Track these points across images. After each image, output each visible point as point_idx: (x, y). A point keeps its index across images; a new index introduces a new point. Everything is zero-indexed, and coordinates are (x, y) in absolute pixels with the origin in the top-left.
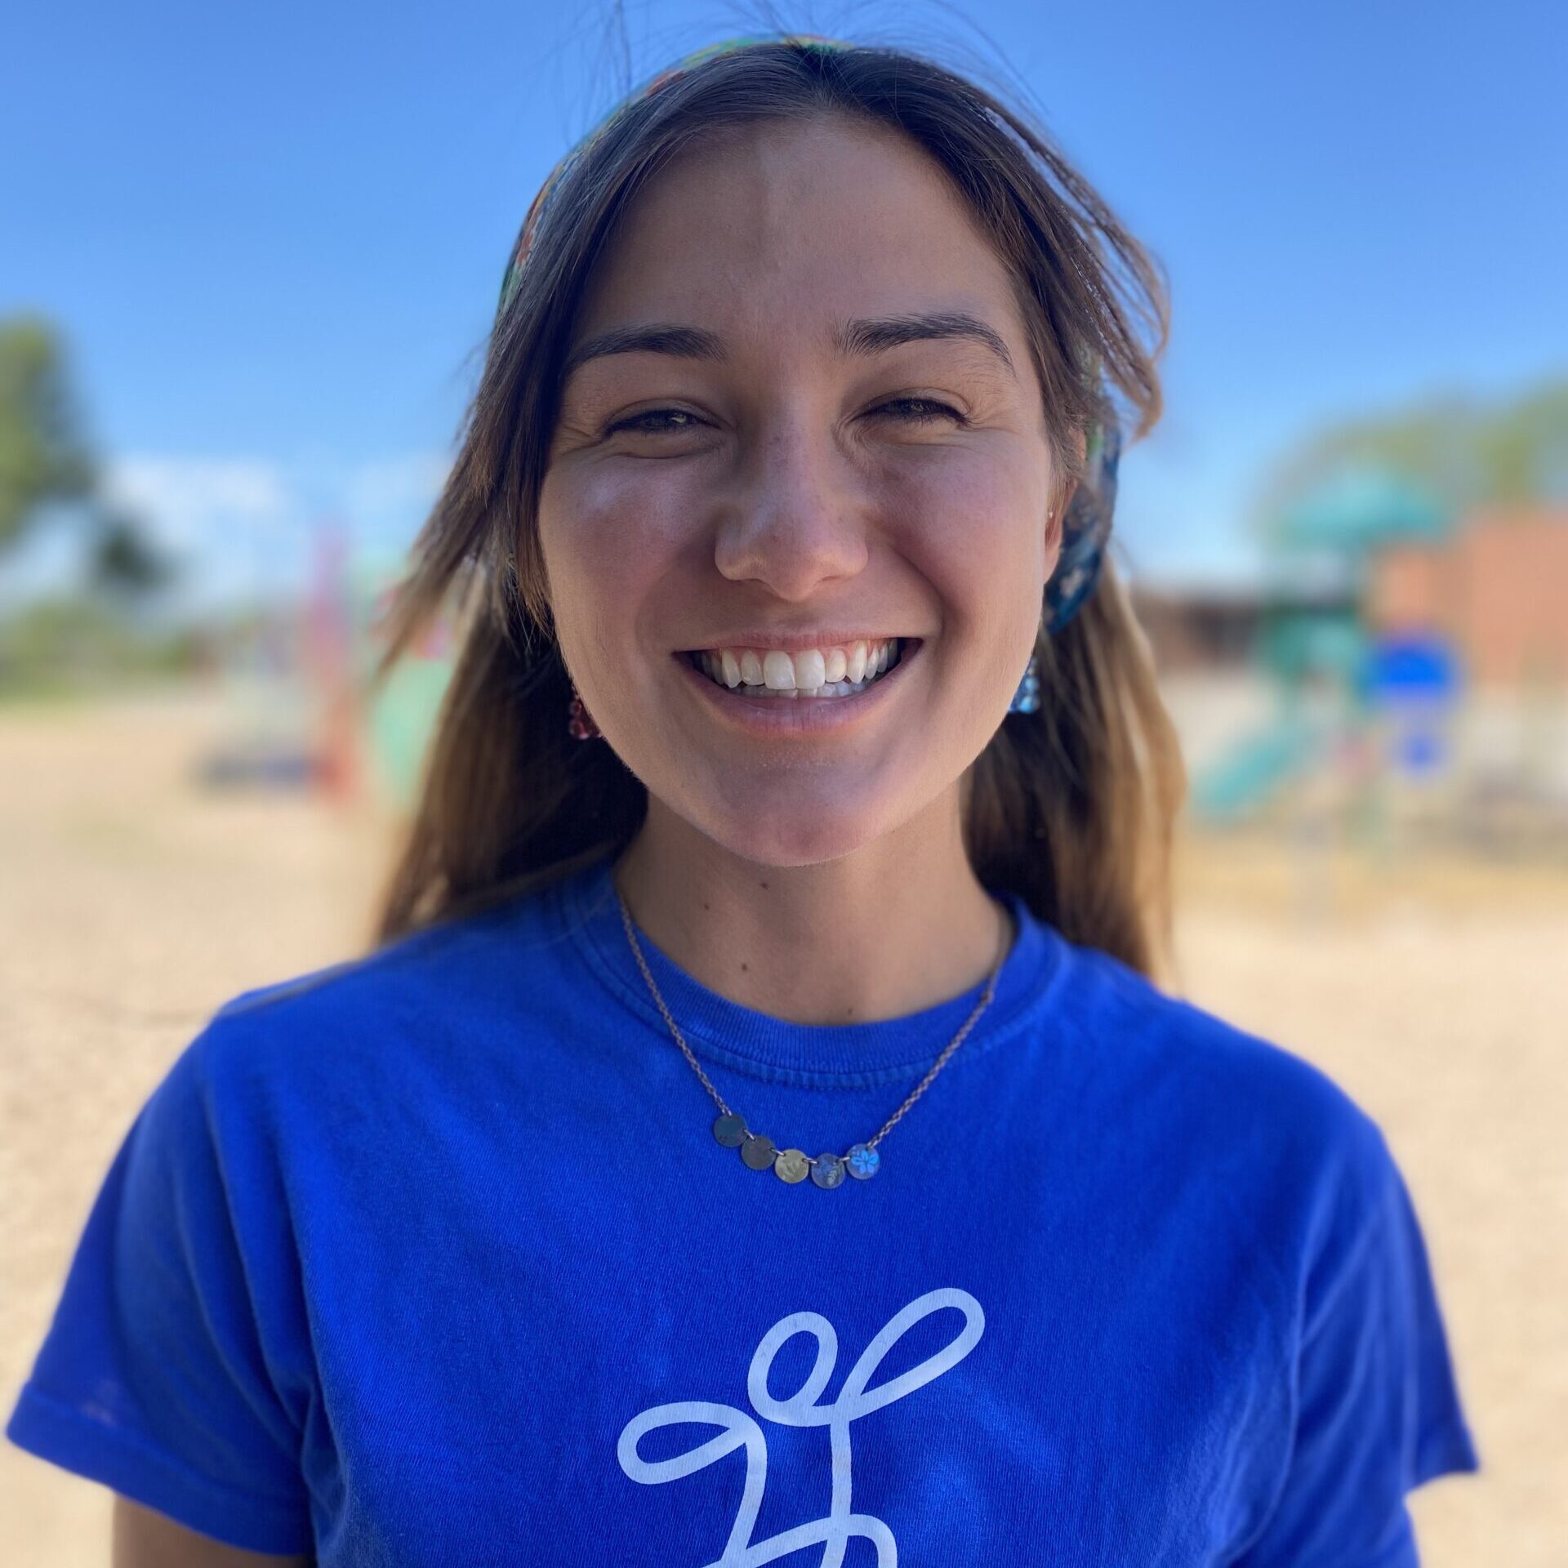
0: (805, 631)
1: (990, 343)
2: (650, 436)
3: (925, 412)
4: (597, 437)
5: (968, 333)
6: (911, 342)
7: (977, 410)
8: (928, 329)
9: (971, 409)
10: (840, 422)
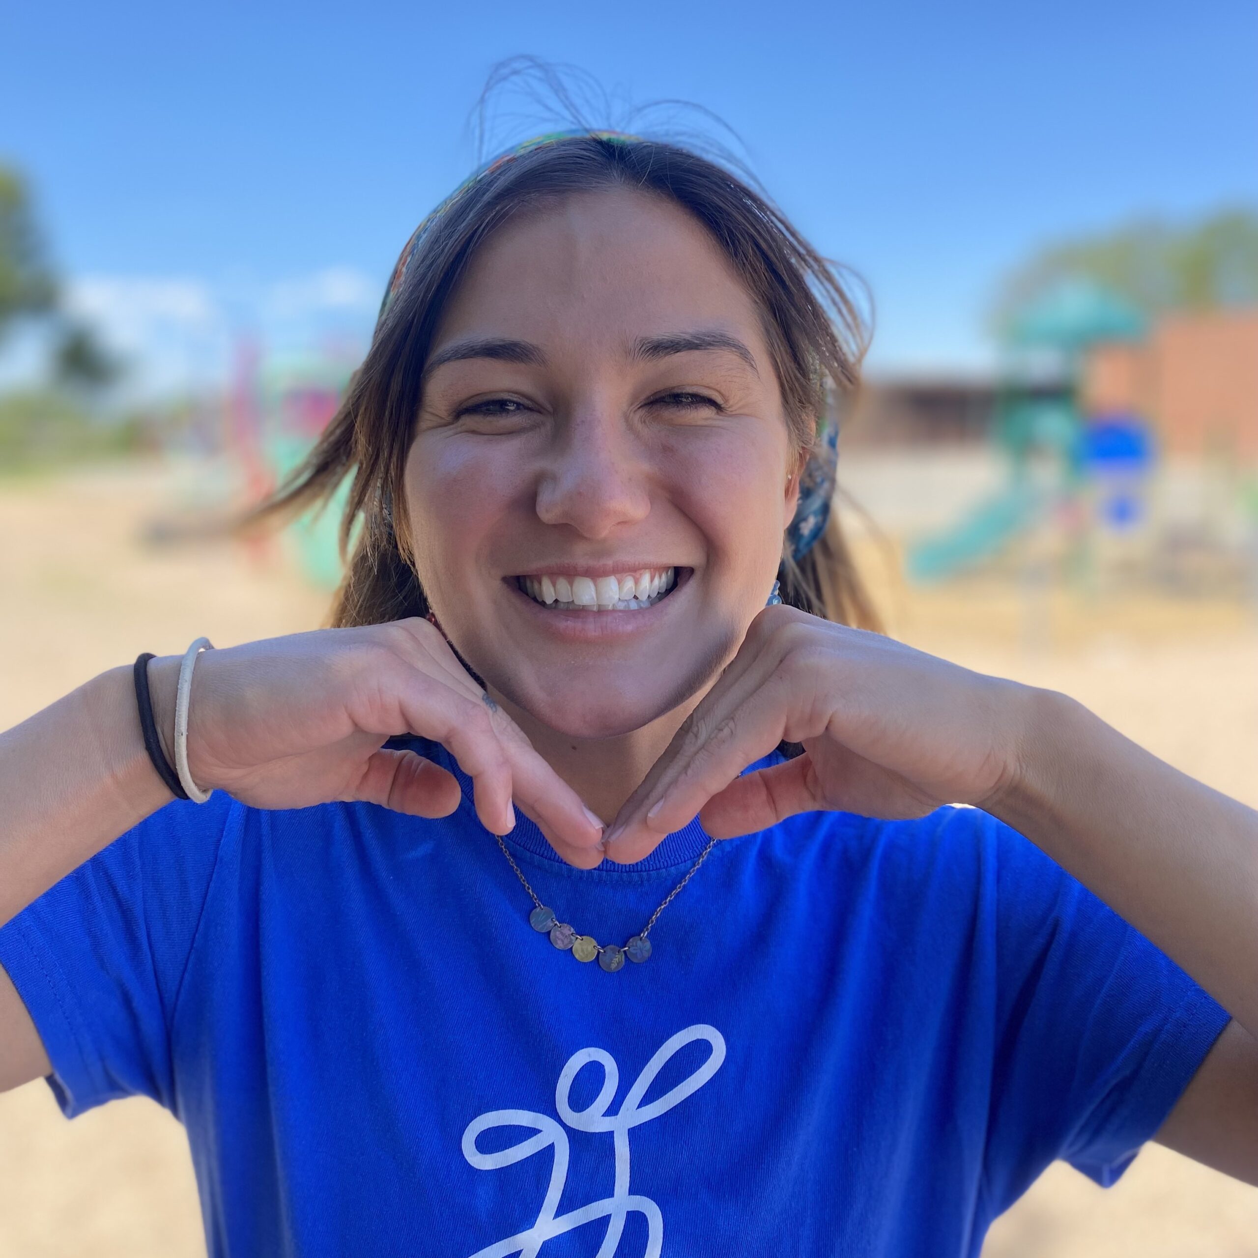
0: (602, 562)
1: (741, 353)
2: (489, 418)
3: (692, 402)
4: (449, 419)
5: (724, 346)
6: (683, 353)
7: (731, 402)
8: (694, 343)
9: (726, 401)
10: (630, 410)
